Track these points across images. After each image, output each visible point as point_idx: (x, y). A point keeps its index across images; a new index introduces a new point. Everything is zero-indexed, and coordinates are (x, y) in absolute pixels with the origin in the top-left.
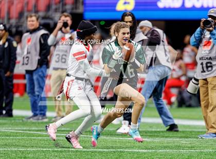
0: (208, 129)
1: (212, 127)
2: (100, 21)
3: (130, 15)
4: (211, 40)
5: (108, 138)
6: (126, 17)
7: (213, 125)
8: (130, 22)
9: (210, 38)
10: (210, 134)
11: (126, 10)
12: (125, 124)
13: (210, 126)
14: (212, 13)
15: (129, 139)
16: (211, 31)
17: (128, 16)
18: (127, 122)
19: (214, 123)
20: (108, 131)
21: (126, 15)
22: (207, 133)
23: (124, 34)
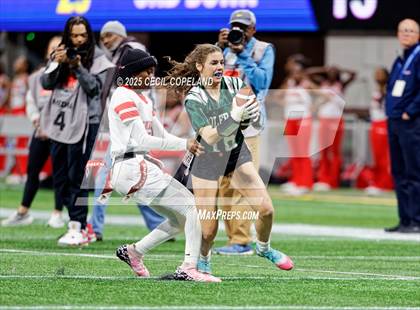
0: (230, 238)
1: (239, 233)
2: (26, 33)
3: (81, 22)
4: (238, 70)
5: (42, 254)
6: (75, 27)
7: (241, 229)
8: (82, 35)
9: (237, 66)
10: (233, 245)
11: (74, 14)
12: (74, 227)
13: (234, 230)
14: (240, 18)
15: (81, 255)
16: (238, 52)
17: (78, 24)
18: (78, 224)
19: (242, 226)
20: (43, 240)
21: (75, 23)
22: (230, 245)
23: (215, 63)
